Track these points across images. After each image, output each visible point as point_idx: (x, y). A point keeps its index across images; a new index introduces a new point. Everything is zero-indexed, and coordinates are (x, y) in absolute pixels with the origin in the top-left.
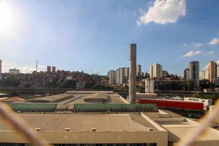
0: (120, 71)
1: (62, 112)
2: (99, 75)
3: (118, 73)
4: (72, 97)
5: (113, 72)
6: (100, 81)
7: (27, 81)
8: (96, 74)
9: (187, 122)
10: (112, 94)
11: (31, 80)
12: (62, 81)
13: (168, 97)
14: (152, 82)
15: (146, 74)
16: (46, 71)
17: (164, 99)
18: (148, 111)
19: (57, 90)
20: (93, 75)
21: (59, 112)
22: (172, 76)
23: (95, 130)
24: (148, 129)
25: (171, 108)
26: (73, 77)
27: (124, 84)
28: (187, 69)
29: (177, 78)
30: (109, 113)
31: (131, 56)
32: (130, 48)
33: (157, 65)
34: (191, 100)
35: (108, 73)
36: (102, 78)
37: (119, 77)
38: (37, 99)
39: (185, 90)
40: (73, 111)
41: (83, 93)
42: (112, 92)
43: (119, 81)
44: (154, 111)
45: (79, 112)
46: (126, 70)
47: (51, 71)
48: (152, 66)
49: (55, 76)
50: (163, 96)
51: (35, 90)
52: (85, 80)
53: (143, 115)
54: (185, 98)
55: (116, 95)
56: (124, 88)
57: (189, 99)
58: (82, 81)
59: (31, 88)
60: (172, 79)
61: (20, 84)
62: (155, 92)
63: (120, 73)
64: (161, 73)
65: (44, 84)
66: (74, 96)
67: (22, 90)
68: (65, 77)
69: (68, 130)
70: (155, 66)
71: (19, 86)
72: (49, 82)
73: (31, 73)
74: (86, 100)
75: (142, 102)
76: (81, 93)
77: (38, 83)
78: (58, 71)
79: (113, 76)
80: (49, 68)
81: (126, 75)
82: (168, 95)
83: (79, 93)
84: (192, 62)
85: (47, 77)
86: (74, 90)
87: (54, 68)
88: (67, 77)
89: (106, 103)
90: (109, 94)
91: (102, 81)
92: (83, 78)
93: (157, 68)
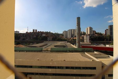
0: (69, 31)
1: (45, 52)
2: (58, 33)
3: (68, 32)
4: (47, 44)
5: (66, 32)
6: (59, 36)
7: (24, 37)
8: (56, 33)
9: (110, 57)
10: (67, 43)
11: (25, 36)
12: (41, 37)
13: (97, 44)
14: (88, 37)
15: (84, 32)
16: (33, 32)
17: (95, 46)
18: (89, 52)
19: (38, 41)
20: (55, 34)
21: (44, 52)
22: (98, 33)
23: (65, 60)
24: (91, 60)
25: (99, 50)
26: (46, 35)
27: (72, 38)
28: (107, 29)
29: (101, 34)
30: (68, 53)
31: (77, 23)
32: (77, 19)
33: (90, 27)
34: (110, 46)
35: (63, 32)
36: (60, 35)
37: (69, 34)
38: (31, 45)
39: (106, 41)
40: (51, 52)
41: (52, 43)
42: (67, 42)
43: (69, 36)
44: (92, 52)
45: (53, 52)
46: (73, 30)
47: (35, 32)
48: (87, 28)
49: (37, 34)
50: (94, 44)
51: (28, 41)
52: (52, 36)
53: (86, 53)
54: (106, 45)
55: (69, 43)
56: (72, 40)
57: (109, 46)
58: (50, 37)
59: (26, 40)
60: (99, 35)
61: (20, 38)
62: (90, 42)
63: (69, 32)
64: (92, 32)
65: (32, 38)
66: (48, 44)
67: (21, 41)
68: (42, 35)
69: (52, 60)
70: (89, 28)
71: (20, 39)
72: (34, 37)
73: (25, 33)
74: (55, 46)
75: (83, 47)
76: (51, 43)
77: (29, 38)
78: (38, 32)
79: (66, 34)
80: (34, 30)
81: (73, 33)
82: (96, 44)
83: (50, 43)
84: (110, 26)
85: (33, 35)
86: (47, 41)
87: (36, 30)
88: (43, 35)
89: (65, 47)
90: (65, 43)
91: (60, 37)
92: (51, 35)
93: (90, 29)
